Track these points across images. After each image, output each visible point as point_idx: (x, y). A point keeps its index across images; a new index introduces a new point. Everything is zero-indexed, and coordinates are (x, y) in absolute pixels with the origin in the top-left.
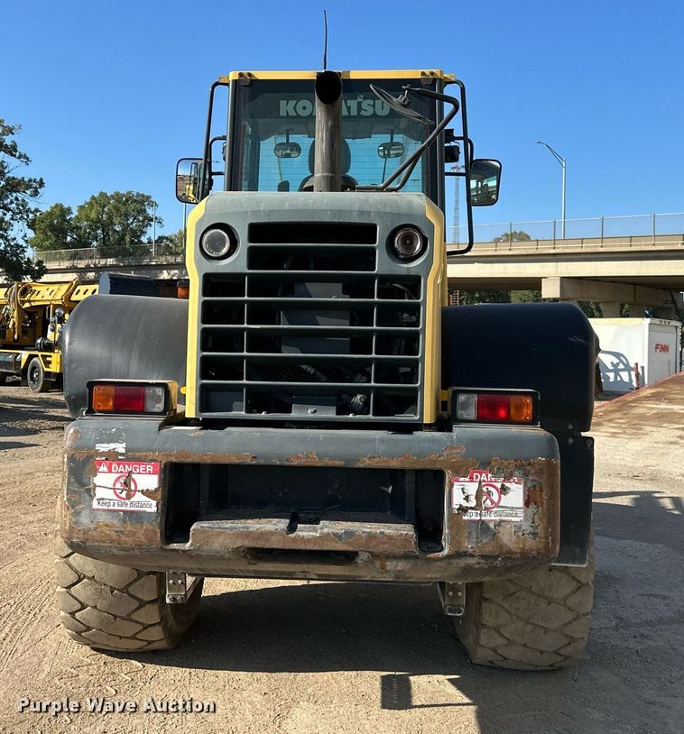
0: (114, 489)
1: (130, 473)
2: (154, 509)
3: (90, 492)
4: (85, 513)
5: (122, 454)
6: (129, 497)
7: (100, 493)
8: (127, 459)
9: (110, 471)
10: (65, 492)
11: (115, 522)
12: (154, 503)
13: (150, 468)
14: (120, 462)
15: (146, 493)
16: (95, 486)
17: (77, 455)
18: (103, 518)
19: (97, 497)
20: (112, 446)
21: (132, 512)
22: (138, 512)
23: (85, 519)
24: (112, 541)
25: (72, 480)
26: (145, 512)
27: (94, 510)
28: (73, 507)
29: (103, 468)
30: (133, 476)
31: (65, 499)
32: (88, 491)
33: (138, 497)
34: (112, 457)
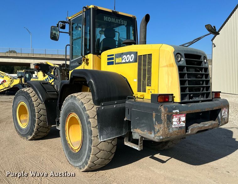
0: (177, 122)
1: (180, 117)
2: (184, 125)
3: (172, 123)
4: (171, 129)
5: (178, 113)
6: (180, 123)
7: (174, 123)
8: (180, 114)
9: (176, 117)
10: (166, 124)
11: (177, 130)
12: (184, 124)
13: (184, 115)
14: (178, 115)
15: (183, 122)
16: (173, 122)
17: (169, 114)
18: (175, 130)
19: (174, 124)
20: (176, 111)
21: (180, 127)
22: (181, 127)
23: (171, 131)
24: (176, 135)
25: (168, 121)
26: (183, 126)
27: (173, 128)
28: (168, 128)
29: (175, 117)
30: (181, 118)
31: (166, 126)
32: (171, 123)
33: (182, 123)
34: (176, 113)
